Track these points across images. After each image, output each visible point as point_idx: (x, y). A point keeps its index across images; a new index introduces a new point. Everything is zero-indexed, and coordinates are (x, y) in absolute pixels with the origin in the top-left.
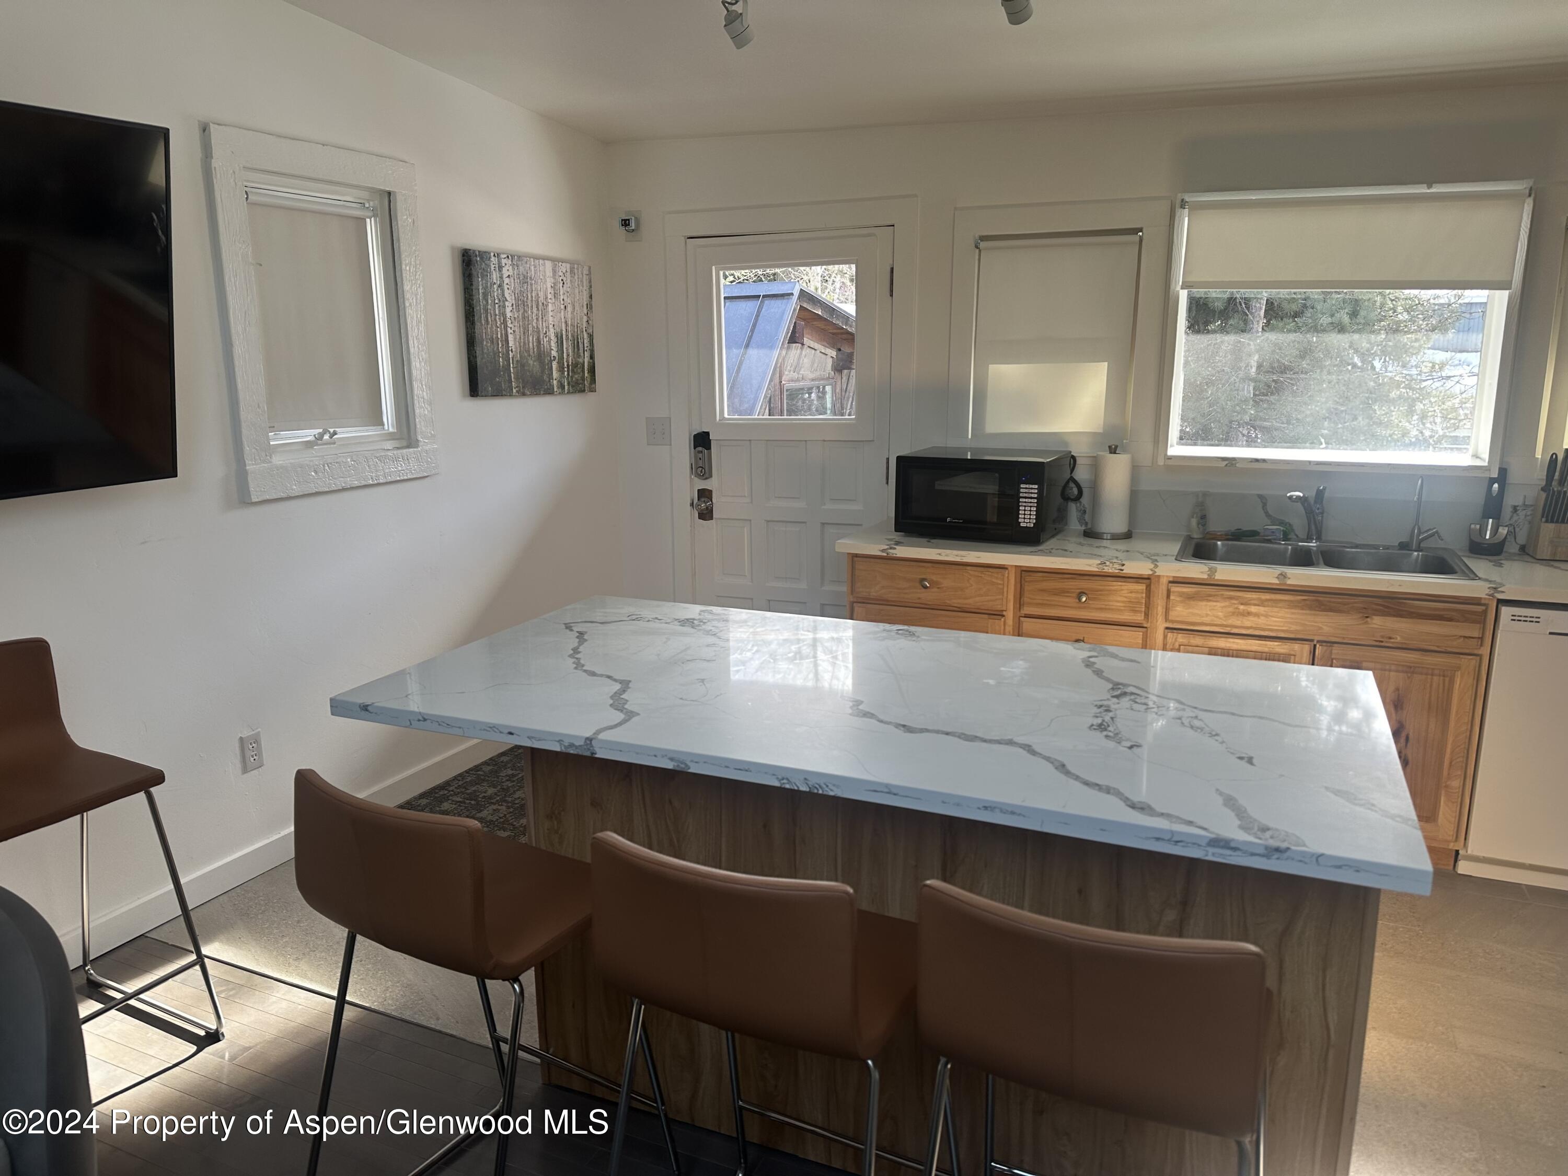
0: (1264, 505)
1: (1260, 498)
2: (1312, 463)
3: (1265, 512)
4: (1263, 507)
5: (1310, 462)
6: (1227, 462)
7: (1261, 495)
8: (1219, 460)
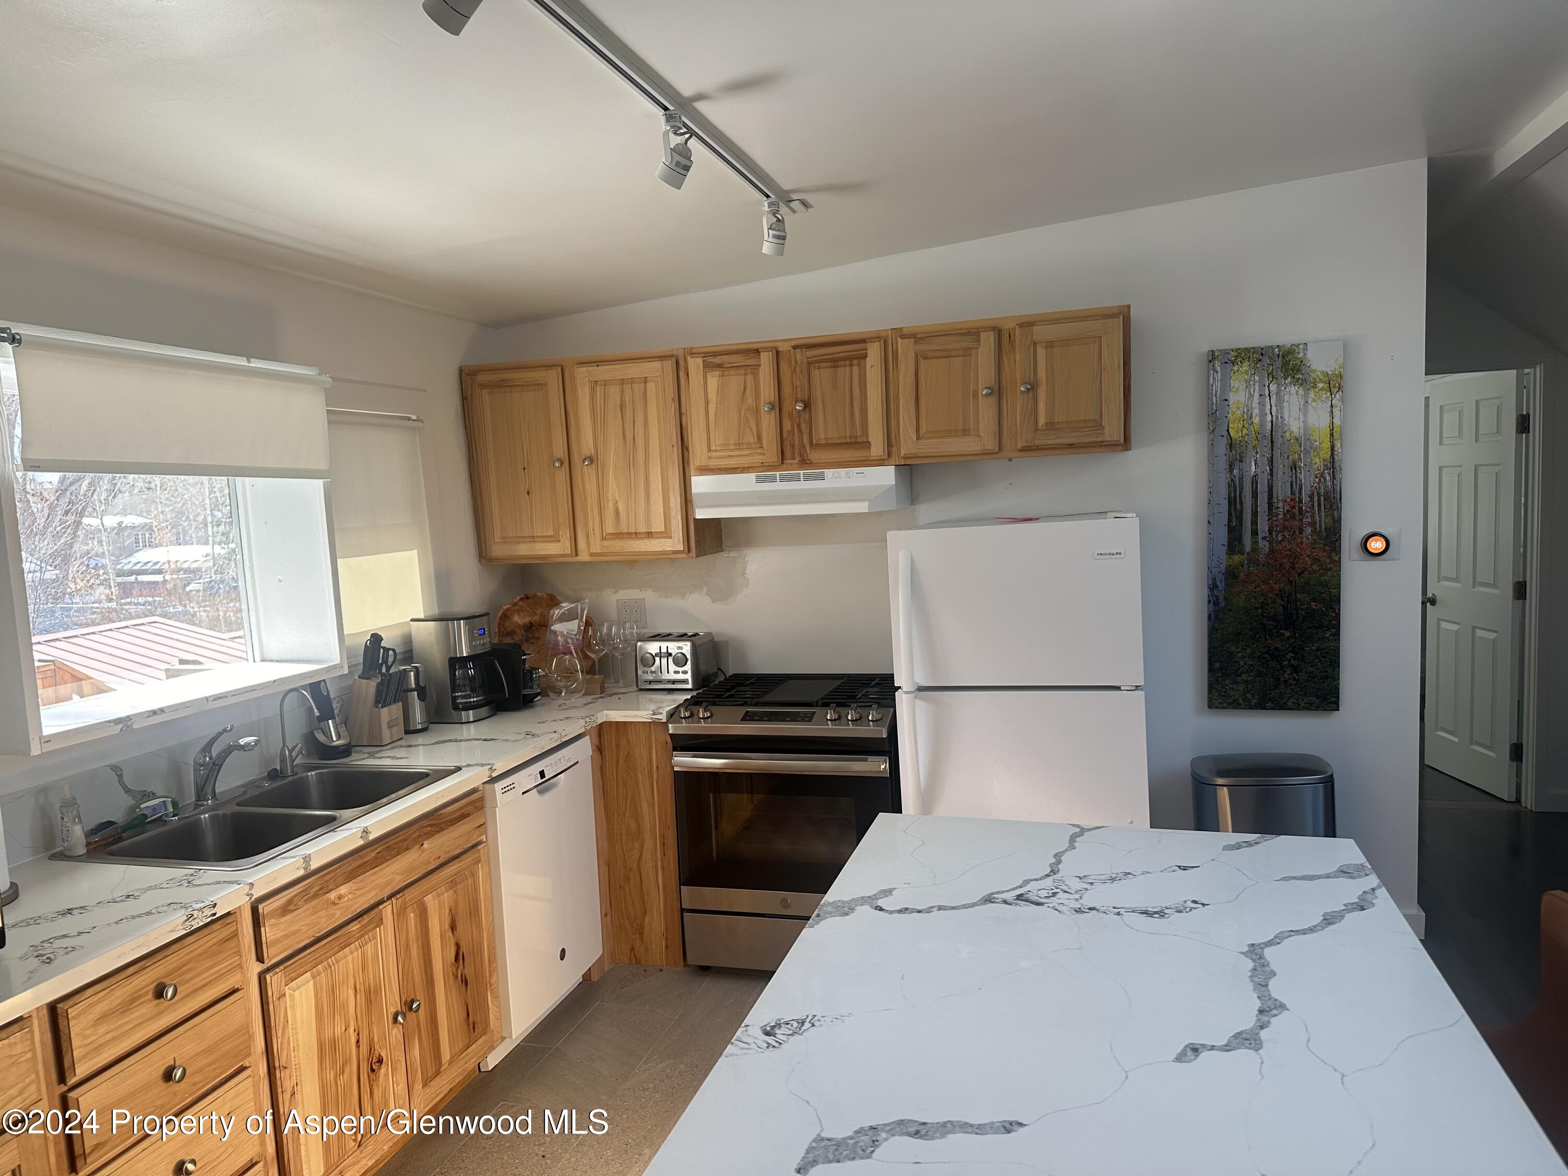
0: (120, 777)
1: (113, 770)
2: (210, 700)
3: (123, 788)
4: (119, 781)
5: (207, 699)
6: (121, 726)
7: (114, 766)
8: (112, 724)
